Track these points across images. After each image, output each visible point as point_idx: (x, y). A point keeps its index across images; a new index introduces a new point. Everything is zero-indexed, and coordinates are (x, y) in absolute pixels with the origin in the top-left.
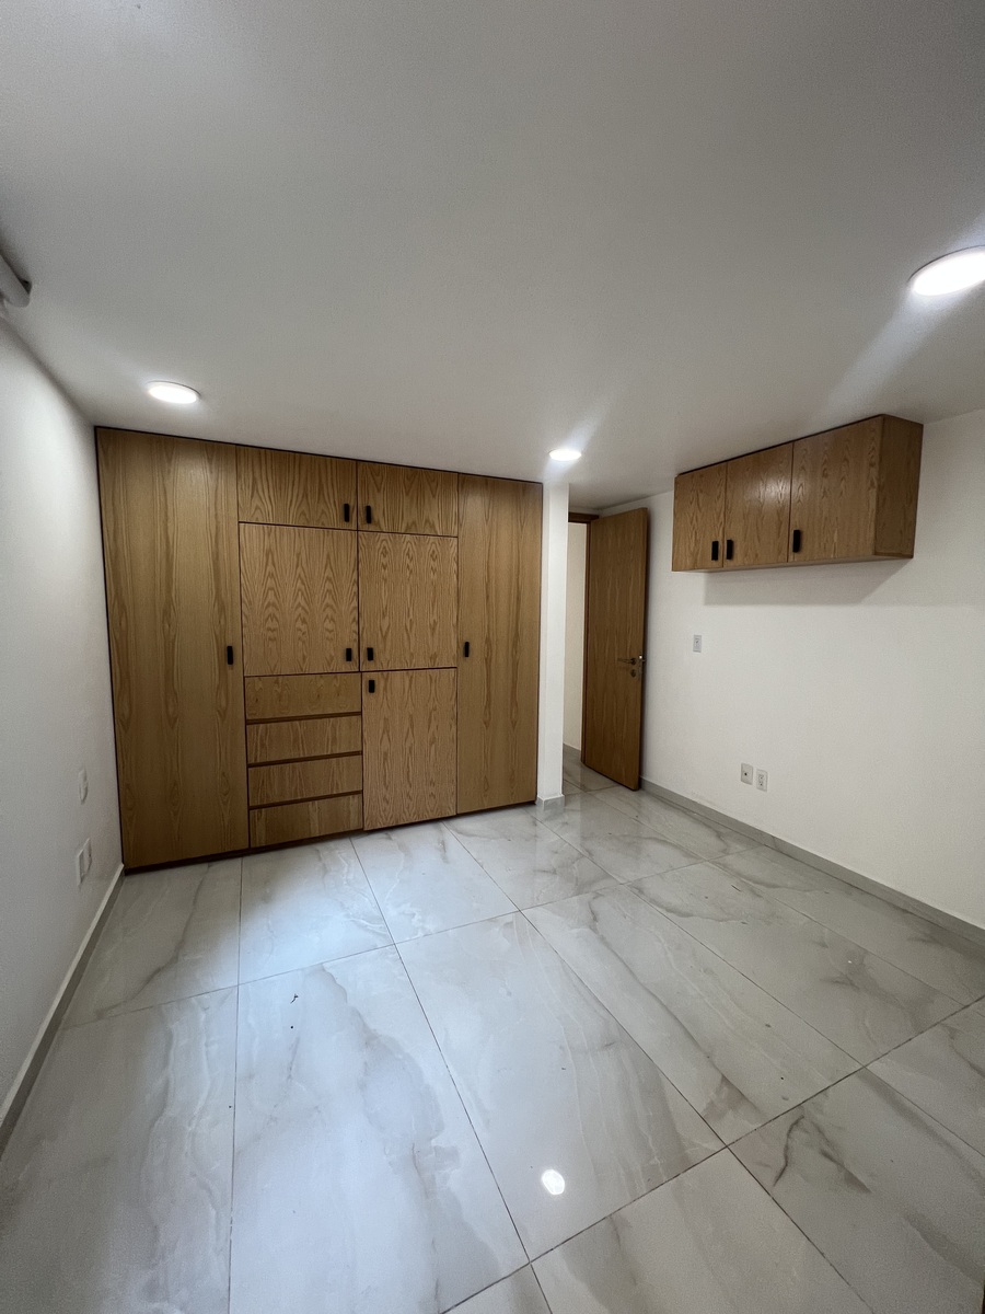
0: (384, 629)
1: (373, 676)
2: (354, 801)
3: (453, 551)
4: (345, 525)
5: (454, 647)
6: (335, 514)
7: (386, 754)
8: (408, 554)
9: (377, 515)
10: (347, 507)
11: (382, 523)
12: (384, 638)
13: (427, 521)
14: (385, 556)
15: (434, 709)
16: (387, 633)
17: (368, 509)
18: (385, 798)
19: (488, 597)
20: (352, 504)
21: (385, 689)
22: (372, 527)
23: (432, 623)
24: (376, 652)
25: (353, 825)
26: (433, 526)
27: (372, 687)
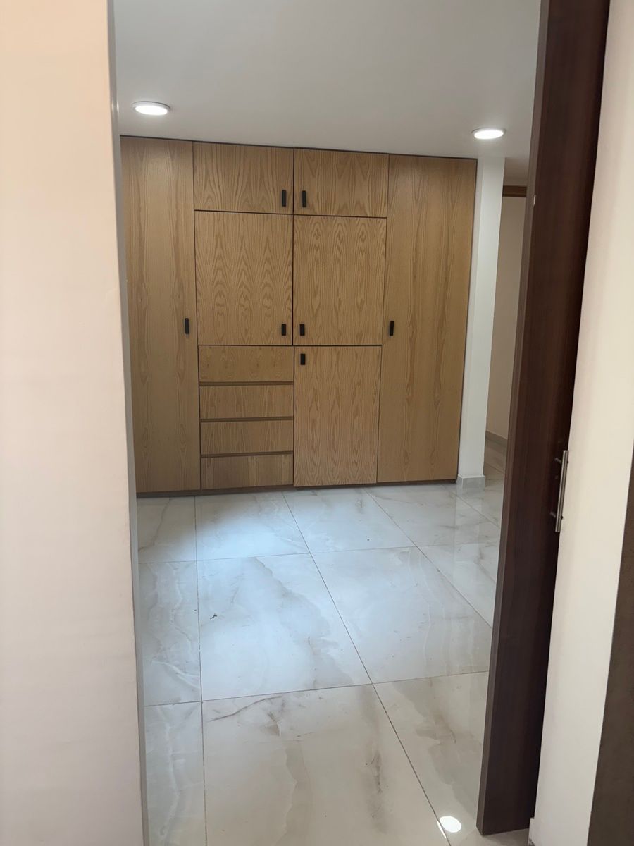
0: (315, 308)
1: (305, 350)
2: (286, 460)
3: (382, 232)
4: (282, 210)
5: (380, 326)
6: (273, 199)
7: (314, 421)
8: (339, 236)
9: (311, 199)
10: (284, 192)
11: (316, 206)
12: (316, 315)
13: (358, 203)
14: (317, 239)
15: (359, 384)
16: (317, 310)
17: (304, 193)
18: (312, 460)
19: (415, 277)
20: (289, 190)
21: (315, 363)
22: (307, 211)
23: (359, 302)
24: (307, 328)
25: (285, 480)
26: (363, 208)
27: (303, 360)
